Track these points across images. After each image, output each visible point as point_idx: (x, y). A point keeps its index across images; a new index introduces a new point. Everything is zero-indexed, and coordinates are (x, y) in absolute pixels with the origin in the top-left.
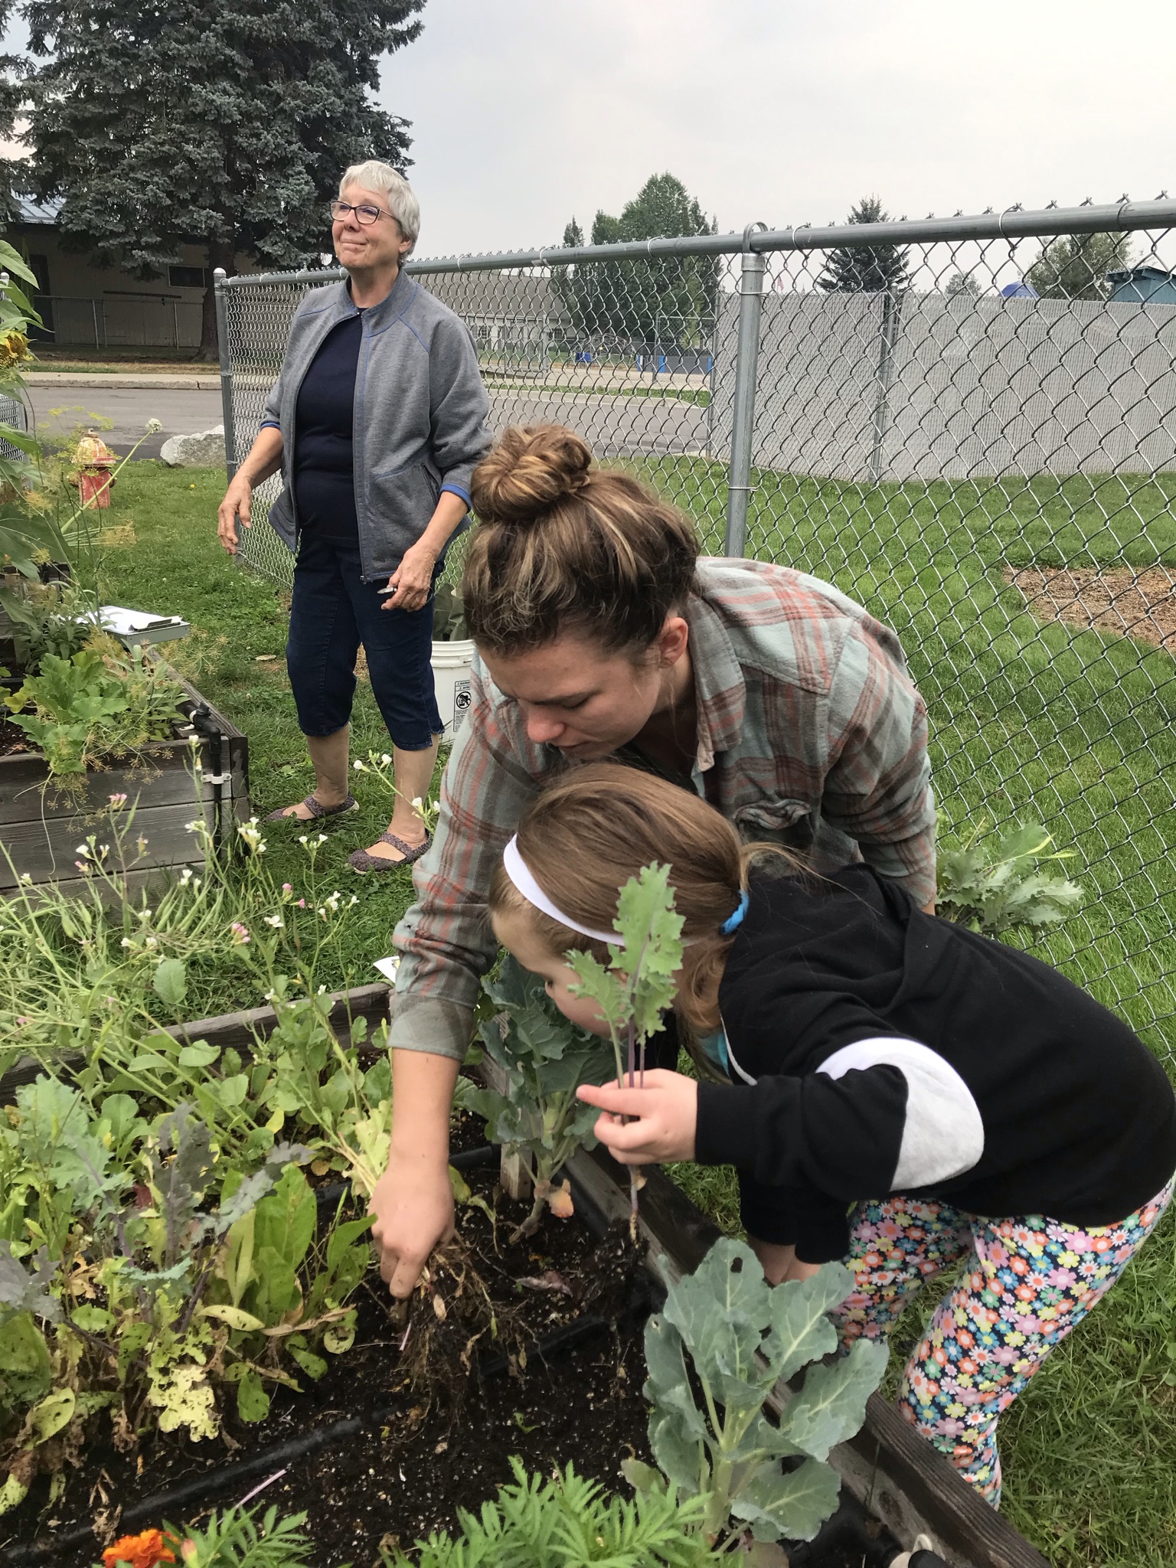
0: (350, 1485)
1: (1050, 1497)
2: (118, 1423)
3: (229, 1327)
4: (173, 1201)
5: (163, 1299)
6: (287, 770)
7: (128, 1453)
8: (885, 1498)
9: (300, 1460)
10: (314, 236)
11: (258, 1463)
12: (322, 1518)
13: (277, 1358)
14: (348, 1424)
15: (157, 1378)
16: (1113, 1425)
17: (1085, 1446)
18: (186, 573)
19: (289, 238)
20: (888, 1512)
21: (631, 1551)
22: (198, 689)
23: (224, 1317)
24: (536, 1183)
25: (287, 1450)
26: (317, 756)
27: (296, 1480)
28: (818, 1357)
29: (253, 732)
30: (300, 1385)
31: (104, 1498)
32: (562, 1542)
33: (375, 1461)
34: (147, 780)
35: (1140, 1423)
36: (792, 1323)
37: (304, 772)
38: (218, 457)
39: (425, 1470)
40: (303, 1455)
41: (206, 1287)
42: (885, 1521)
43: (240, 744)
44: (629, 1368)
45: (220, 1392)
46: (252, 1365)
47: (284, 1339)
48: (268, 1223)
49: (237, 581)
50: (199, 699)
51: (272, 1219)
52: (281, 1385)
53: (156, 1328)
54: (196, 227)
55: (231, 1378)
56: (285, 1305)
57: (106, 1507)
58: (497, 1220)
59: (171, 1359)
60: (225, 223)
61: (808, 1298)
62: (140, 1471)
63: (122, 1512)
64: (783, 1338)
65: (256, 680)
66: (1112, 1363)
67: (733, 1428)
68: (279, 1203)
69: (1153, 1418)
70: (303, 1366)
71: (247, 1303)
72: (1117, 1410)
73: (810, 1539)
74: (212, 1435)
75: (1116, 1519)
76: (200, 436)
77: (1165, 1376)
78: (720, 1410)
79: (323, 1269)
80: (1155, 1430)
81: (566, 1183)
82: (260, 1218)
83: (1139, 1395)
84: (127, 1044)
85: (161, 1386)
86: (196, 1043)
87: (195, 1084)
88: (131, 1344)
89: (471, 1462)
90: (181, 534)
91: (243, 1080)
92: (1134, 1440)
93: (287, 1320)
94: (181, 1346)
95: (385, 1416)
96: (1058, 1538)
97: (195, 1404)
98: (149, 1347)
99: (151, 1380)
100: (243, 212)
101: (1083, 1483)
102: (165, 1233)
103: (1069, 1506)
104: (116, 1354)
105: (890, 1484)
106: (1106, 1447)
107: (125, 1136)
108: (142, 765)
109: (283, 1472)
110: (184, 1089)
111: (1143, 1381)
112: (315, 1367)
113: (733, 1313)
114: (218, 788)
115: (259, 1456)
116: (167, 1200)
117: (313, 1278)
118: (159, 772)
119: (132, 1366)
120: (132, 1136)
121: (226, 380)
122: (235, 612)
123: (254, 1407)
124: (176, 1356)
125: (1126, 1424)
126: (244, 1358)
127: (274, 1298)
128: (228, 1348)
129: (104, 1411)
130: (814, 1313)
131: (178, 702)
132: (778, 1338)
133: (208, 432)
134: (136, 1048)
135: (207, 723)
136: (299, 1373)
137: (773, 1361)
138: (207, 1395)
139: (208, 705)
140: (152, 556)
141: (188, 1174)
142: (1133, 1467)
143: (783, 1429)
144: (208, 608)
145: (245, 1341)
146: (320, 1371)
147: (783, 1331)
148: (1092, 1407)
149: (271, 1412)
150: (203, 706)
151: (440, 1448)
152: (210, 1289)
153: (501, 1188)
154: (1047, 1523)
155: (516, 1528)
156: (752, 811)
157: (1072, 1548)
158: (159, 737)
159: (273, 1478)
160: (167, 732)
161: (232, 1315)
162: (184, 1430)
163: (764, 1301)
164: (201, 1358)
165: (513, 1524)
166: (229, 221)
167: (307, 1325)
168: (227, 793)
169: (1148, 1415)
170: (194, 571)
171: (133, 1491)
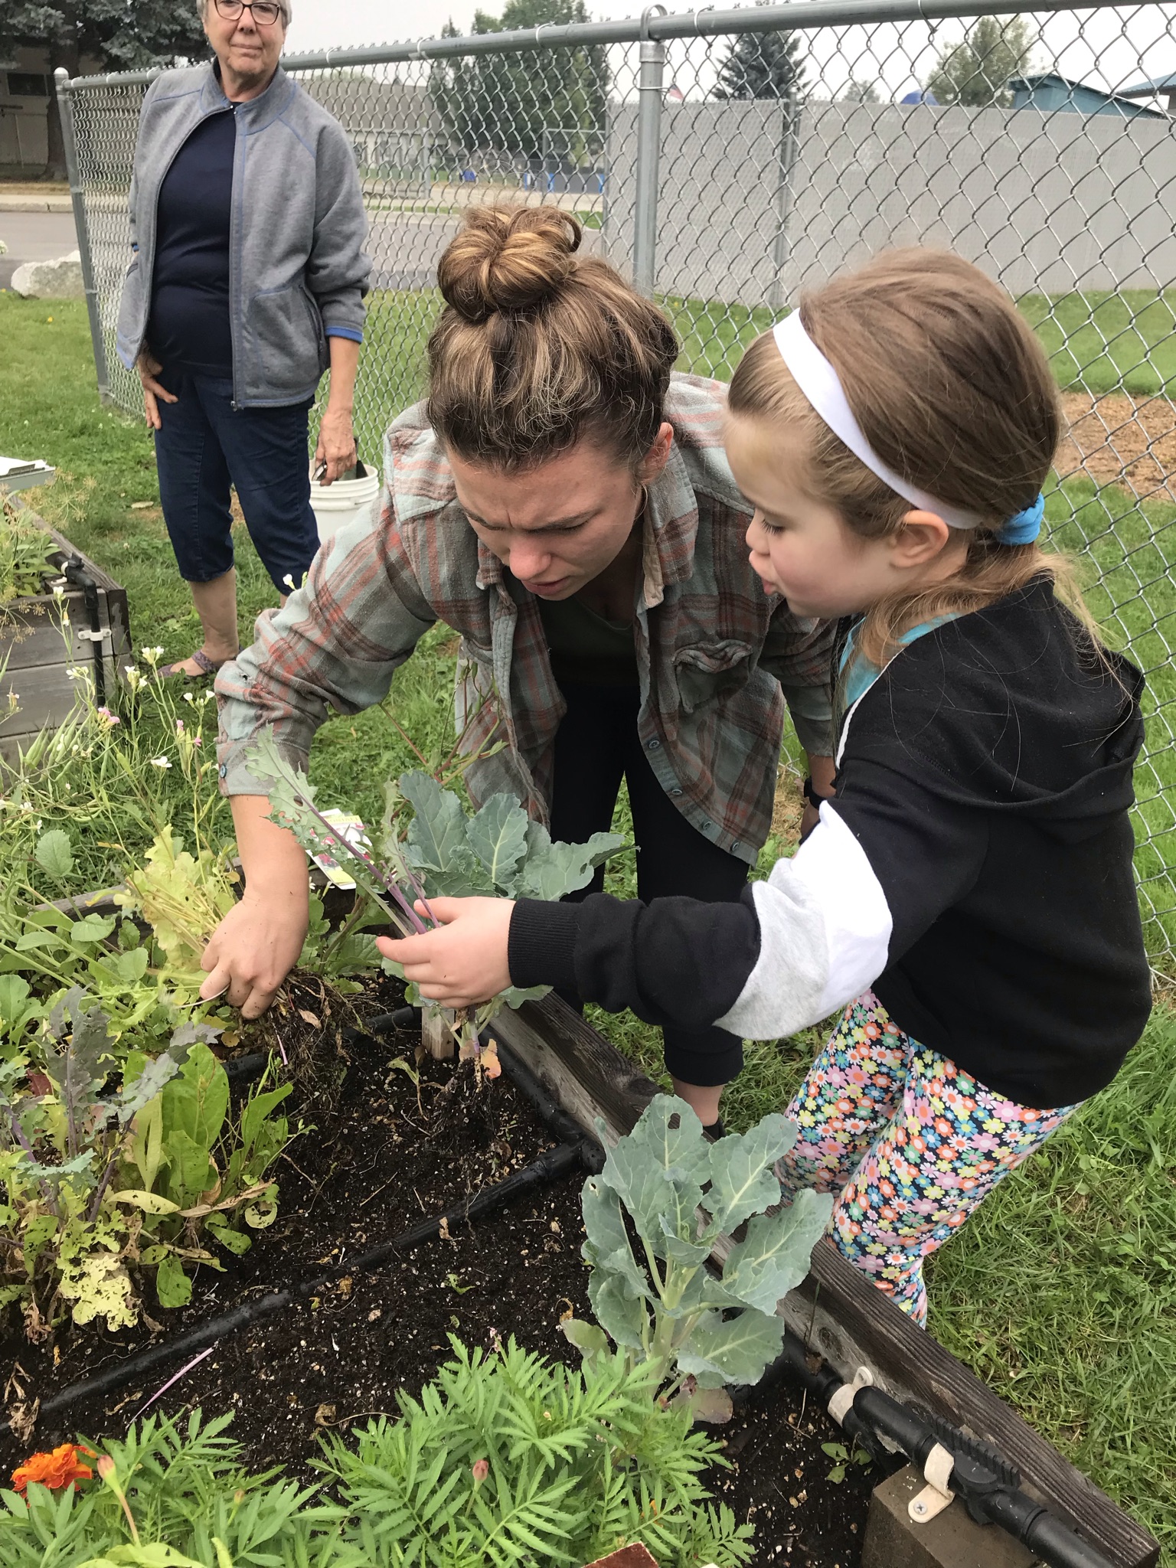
0: (281, 1358)
1: (971, 1308)
2: (30, 1316)
3: (143, 1212)
4: (71, 1089)
5: (68, 1192)
6: (173, 624)
7: (42, 1344)
8: (824, 1333)
9: (228, 1338)
10: (165, 36)
11: (182, 1344)
12: (254, 1394)
13: (196, 1238)
14: (276, 1298)
15: (69, 1270)
16: (1028, 1235)
17: (1003, 1256)
18: (49, 416)
19: (138, 37)
20: (828, 1346)
21: (580, 1423)
22: (71, 540)
23: (136, 1202)
24: (461, 1043)
25: (214, 1328)
26: (203, 607)
27: (224, 1358)
28: (761, 1209)
29: (133, 584)
30: (222, 1265)
31: (20, 1392)
32: (507, 1422)
33: (307, 1332)
34: (19, 638)
35: (1055, 1232)
36: (732, 1177)
37: (190, 626)
38: (77, 287)
39: (358, 1338)
40: (231, 1331)
41: (115, 1172)
42: (824, 1355)
43: (118, 597)
44: (563, 1223)
45: (138, 1276)
46: (171, 1248)
47: (203, 1219)
48: (177, 1103)
49: (107, 422)
50: (71, 549)
51: (181, 1099)
52: (202, 1265)
53: (63, 1219)
54: (33, 28)
55: (149, 1262)
56: (202, 1187)
57: (22, 1401)
58: (421, 1082)
59: (81, 1249)
60: (66, 22)
61: (749, 1151)
62: (57, 1361)
63: (40, 1406)
64: (724, 1191)
65: (133, 529)
66: (1027, 1176)
67: (675, 1284)
68: (189, 1084)
69: (1066, 1226)
70: (225, 1243)
71: (161, 1186)
72: (1032, 1221)
73: (754, 1384)
74: (131, 1323)
75: (1035, 1325)
76: (54, 263)
77: (1077, 1187)
78: (661, 1265)
79: (240, 1145)
80: (1068, 1238)
81: (492, 1043)
82: (167, 1100)
83: (1054, 1205)
84: (13, 923)
85: (72, 1278)
86: (88, 917)
87: (90, 960)
88: (37, 1238)
89: (405, 1327)
90: (42, 373)
91: (142, 953)
92: (1050, 1248)
93: (204, 1202)
94: (91, 1235)
95: (314, 1287)
96: (979, 1345)
97: (111, 1295)
98: (56, 1238)
99: (62, 1271)
100: (86, 10)
101: (1002, 1292)
102: (66, 1119)
103: (989, 1315)
104: (21, 1248)
105: (829, 1320)
106: (1023, 1256)
107: (18, 1018)
108: (11, 622)
109: (210, 1350)
110: (79, 966)
111: (1058, 1191)
112: (238, 1243)
113: (674, 1172)
114: (97, 646)
115: (184, 1336)
116: (65, 1089)
117: (230, 1153)
118: (30, 630)
119: (40, 1258)
120: (25, 1018)
121: (78, 199)
122: (106, 456)
123: (175, 1291)
124: (87, 1246)
125: (1041, 1233)
126: (161, 1241)
127: (189, 1180)
128: (143, 1232)
129: (14, 1305)
130: (755, 1165)
131: (48, 553)
132: (720, 1193)
133: (62, 259)
134: (24, 925)
135: (81, 575)
136: (220, 1251)
137: (715, 1216)
138: (124, 1283)
139: (80, 555)
140: (10, 397)
141: (86, 1061)
142: (1049, 1274)
143: (725, 1282)
144: (77, 452)
145: (161, 1223)
146: (244, 1247)
147: (724, 1186)
148: (1008, 1221)
149: (194, 1292)
150: (74, 557)
151: (373, 1316)
152: (122, 1175)
153: (424, 1047)
154: (969, 1333)
155: (459, 1411)
156: (692, 653)
157: (994, 1355)
158: (28, 592)
159: (199, 1358)
160: (38, 586)
161: (144, 1199)
162: (100, 1321)
163: (705, 1155)
164: (115, 1246)
165: (455, 1406)
166: (70, 19)
167: (228, 1203)
168: (107, 650)
169: (1062, 1223)
170: (59, 413)
171: (50, 1384)
